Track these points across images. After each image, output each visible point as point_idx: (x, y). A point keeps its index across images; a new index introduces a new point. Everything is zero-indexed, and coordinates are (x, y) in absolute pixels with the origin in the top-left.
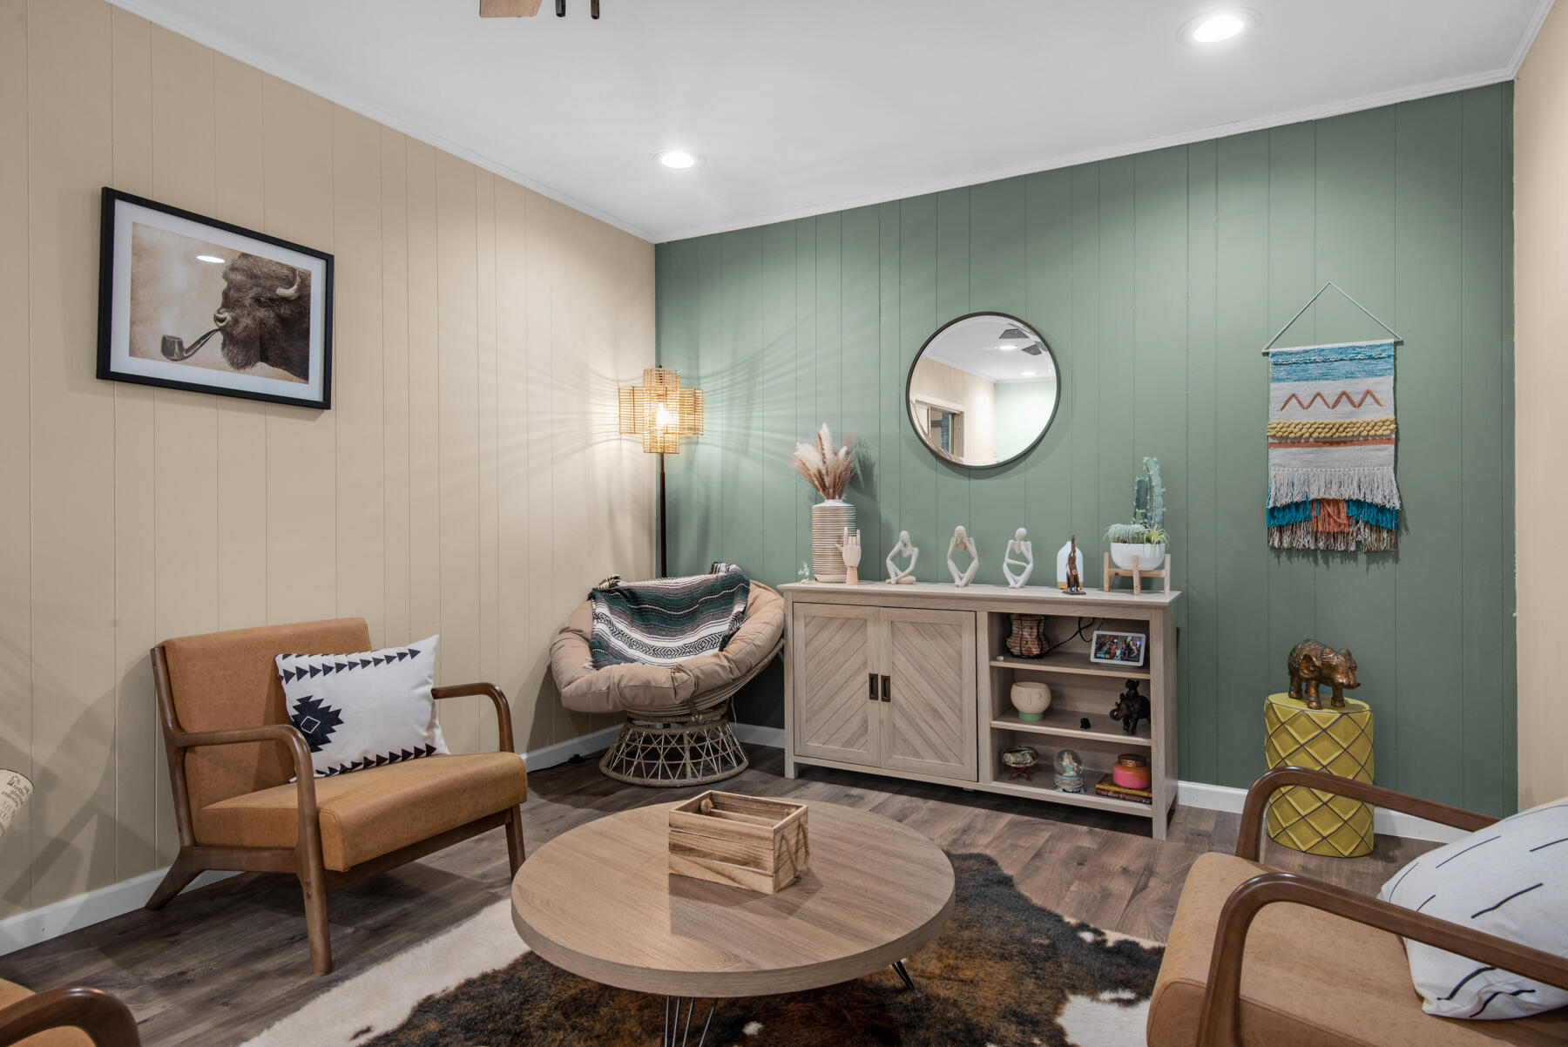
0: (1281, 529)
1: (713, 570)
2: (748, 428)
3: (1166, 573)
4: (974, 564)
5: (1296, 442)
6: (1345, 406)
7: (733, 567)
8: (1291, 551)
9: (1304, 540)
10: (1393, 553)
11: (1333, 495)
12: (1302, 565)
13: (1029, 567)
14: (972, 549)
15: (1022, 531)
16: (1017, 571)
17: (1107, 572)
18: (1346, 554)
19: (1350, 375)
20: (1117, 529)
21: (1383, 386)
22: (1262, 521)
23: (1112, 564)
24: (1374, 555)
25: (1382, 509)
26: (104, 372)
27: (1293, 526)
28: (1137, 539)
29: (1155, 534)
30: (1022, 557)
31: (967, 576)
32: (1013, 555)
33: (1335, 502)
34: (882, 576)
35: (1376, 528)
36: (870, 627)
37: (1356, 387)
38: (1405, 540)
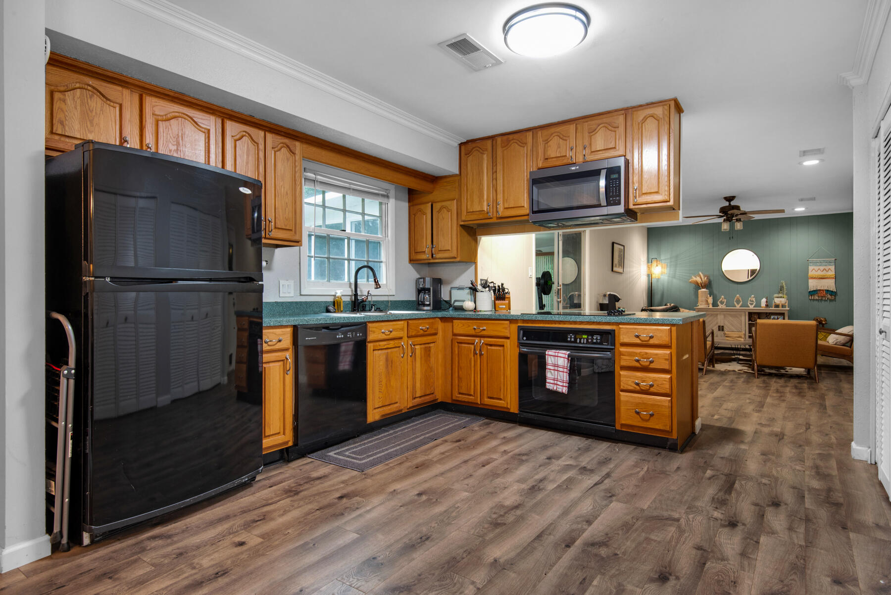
0: (811, 296)
1: (666, 305)
2: (675, 272)
3: (787, 304)
4: (741, 303)
5: (815, 278)
6: (825, 271)
7: (672, 305)
8: (814, 300)
9: (816, 298)
10: (835, 300)
11: (822, 289)
12: (816, 302)
13: (755, 303)
14: (741, 299)
15: (753, 296)
16: (752, 304)
17: (773, 304)
18: (825, 300)
19: (826, 265)
20: (776, 295)
21: (833, 268)
22: (808, 294)
23: (775, 303)
24: (831, 300)
25: (832, 291)
26: (612, 270)
27: (814, 295)
28: (781, 297)
29: (785, 296)
30: (753, 301)
31: (740, 305)
32: (750, 301)
33: (823, 290)
34: (718, 306)
35: (831, 295)
36: (719, 316)
37: (827, 268)
38: (837, 297)
